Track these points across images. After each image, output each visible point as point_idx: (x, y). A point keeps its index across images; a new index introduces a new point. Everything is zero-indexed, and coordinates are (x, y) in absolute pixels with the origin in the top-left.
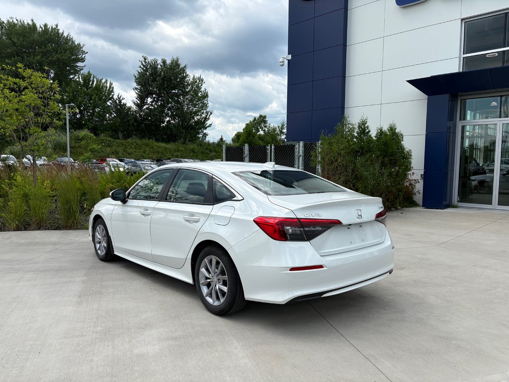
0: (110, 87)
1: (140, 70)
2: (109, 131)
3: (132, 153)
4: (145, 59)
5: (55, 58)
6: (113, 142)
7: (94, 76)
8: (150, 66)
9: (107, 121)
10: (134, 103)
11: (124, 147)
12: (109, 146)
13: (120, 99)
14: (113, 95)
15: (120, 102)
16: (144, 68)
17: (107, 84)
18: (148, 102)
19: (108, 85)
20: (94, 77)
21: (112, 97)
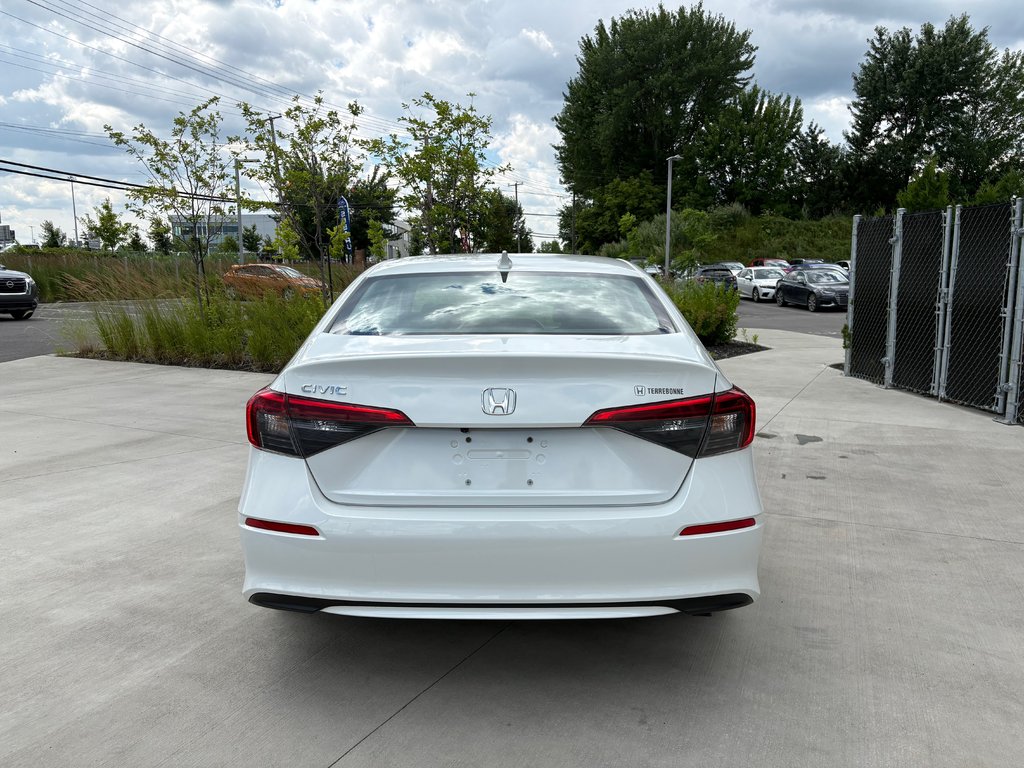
0: (795, 112)
1: (866, 61)
2: (785, 202)
3: (826, 248)
4: (881, 34)
5: (695, 71)
6: (789, 225)
7: (764, 92)
8: (893, 46)
9: (783, 182)
10: (848, 137)
11: (810, 234)
12: (779, 234)
13: (813, 132)
14: (799, 127)
15: (815, 139)
16: (878, 56)
17: (788, 106)
18: (881, 131)
19: (791, 109)
20: (763, 96)
21: (798, 132)
